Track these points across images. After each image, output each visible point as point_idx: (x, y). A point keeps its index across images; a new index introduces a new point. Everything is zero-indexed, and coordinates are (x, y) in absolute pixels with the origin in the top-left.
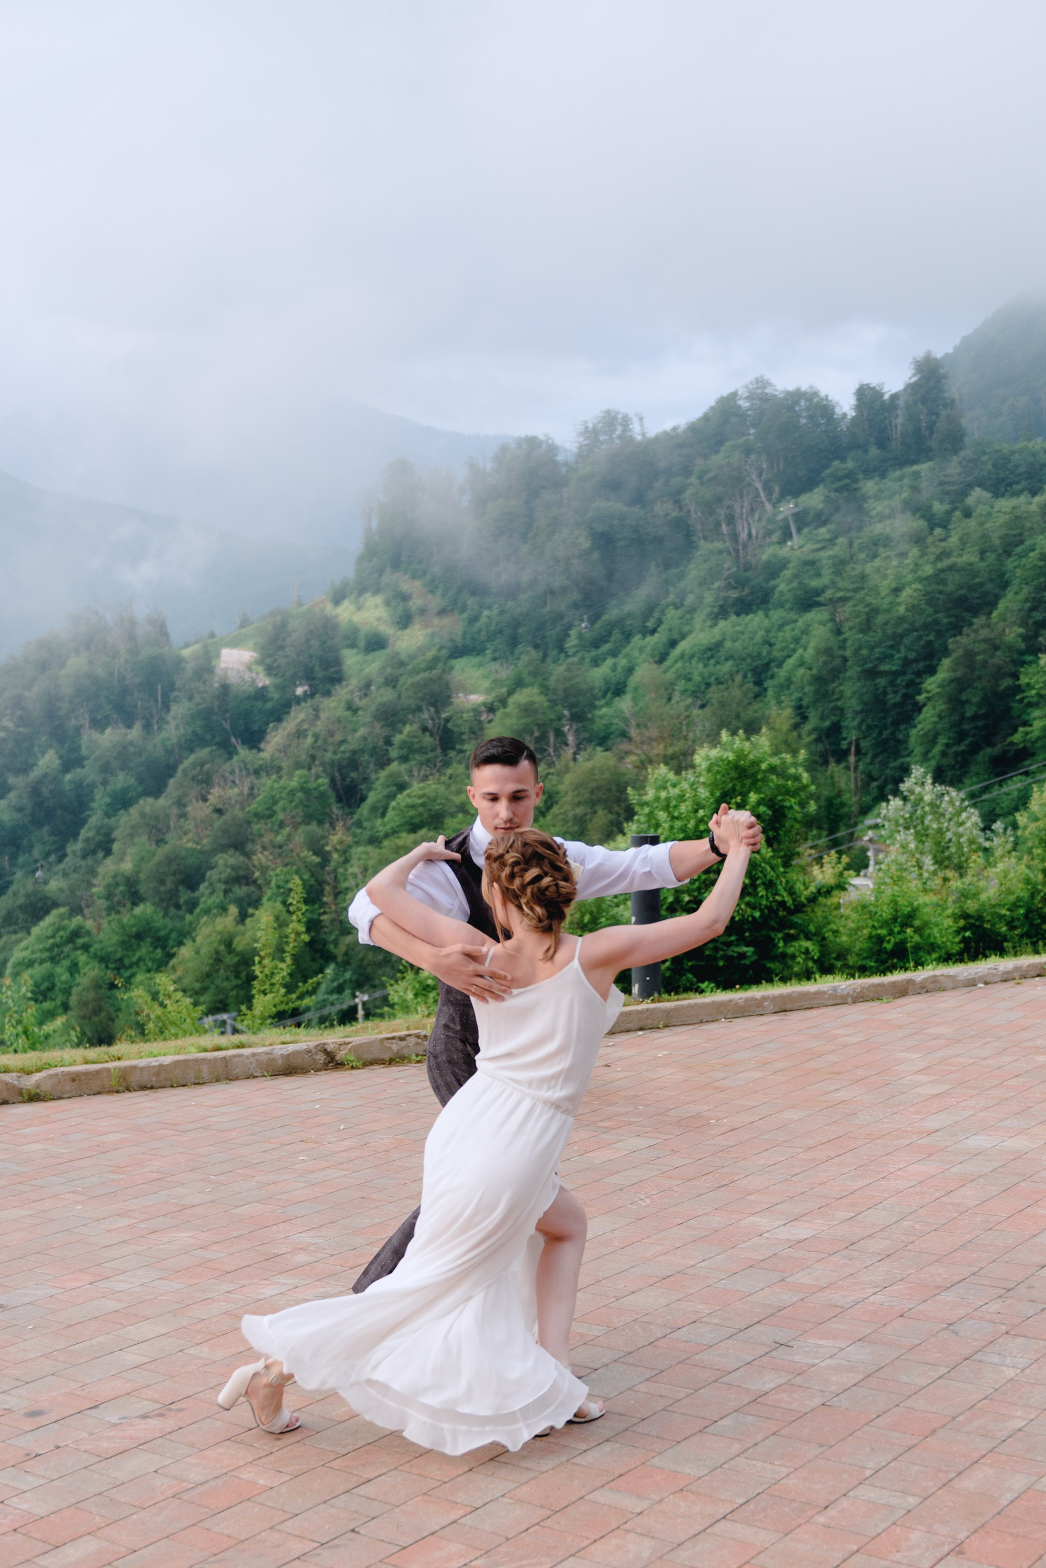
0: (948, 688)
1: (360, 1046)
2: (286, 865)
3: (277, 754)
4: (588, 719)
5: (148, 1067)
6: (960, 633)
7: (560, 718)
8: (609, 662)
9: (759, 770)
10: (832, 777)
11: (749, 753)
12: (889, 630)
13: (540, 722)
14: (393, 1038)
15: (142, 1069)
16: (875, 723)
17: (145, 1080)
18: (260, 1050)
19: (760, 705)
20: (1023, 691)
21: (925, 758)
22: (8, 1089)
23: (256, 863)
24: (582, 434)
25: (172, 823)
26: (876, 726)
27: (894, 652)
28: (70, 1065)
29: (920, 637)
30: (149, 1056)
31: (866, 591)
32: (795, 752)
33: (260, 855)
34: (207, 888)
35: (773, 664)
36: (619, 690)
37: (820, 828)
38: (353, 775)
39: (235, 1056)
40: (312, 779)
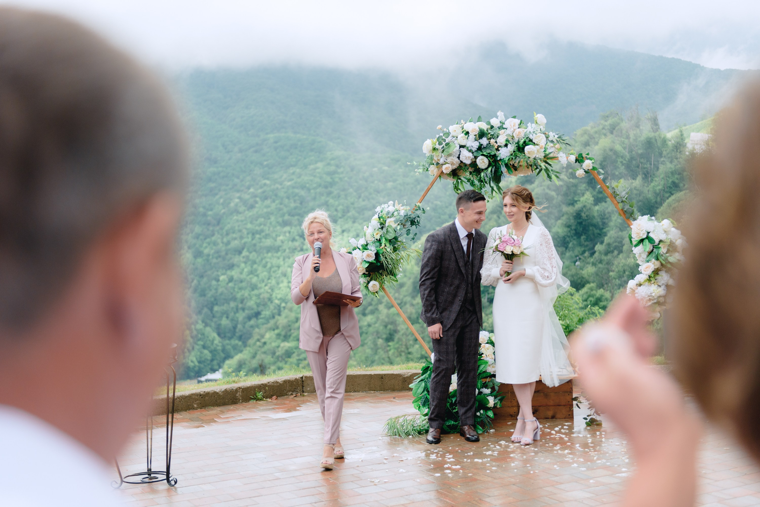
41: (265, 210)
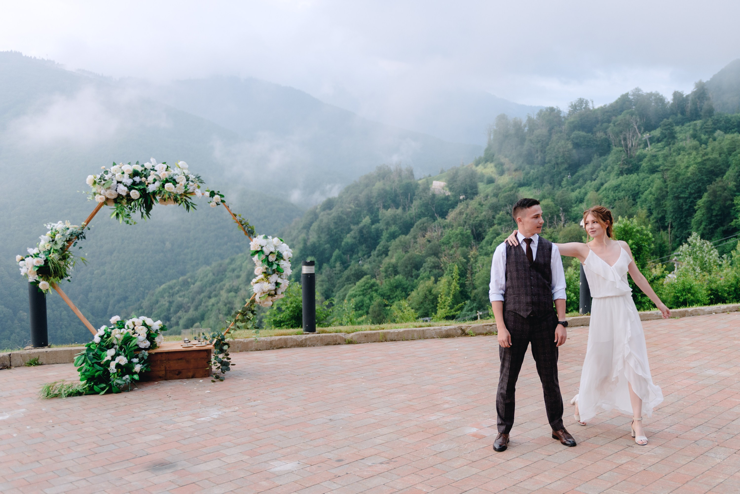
0: (706, 204)
1: (475, 327)
2: (453, 262)
3: (452, 220)
4: (569, 211)
5: (394, 333)
6: (711, 184)
7: (559, 211)
8: (578, 190)
9: (633, 232)
10: (661, 236)
11: (629, 225)
12: (684, 182)
13: (551, 212)
14: (487, 325)
15: (392, 333)
16: (679, 216)
17: (393, 337)
18: (437, 328)
19: (635, 208)
20: (735, 206)
21: (697, 230)
22: (341, 339)
23: (442, 261)
24: (570, 107)
25: (411, 245)
26: (679, 217)
27: (686, 190)
28: (365, 330)
29: (696, 185)
30: (394, 328)
31: (675, 167)
32: (647, 226)
33: (444, 258)
34: (423, 270)
35: (640, 193)
36: (581, 201)
37: (656, 255)
38: (480, 229)
39: (427, 330)
40: (465, 230)
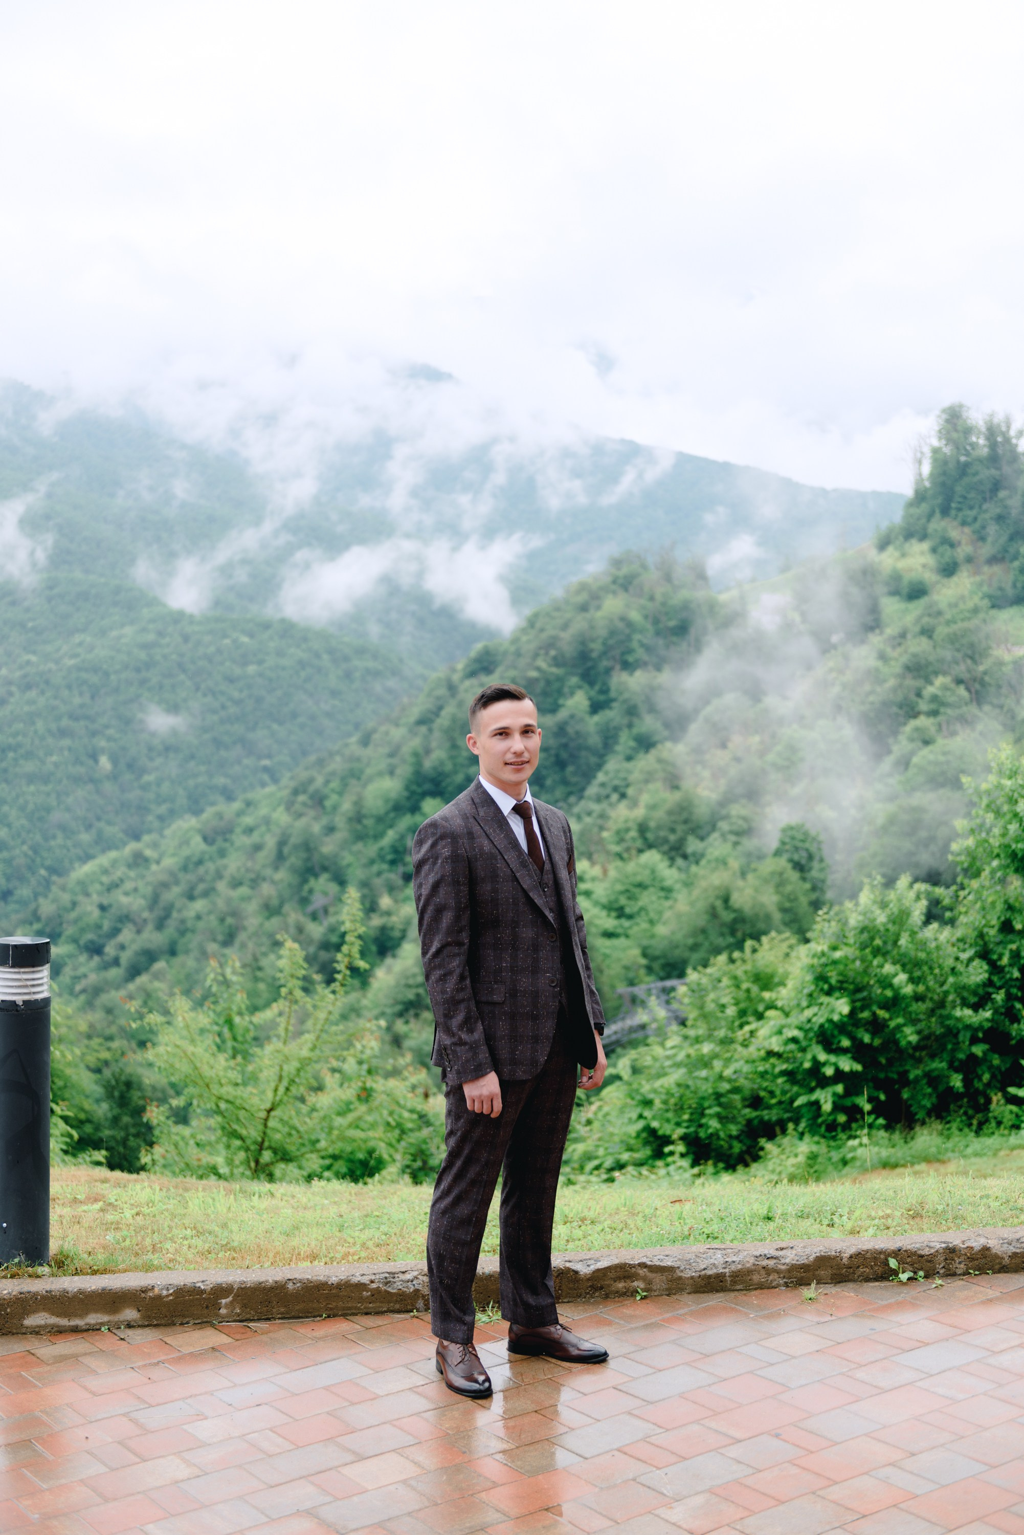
41: (26, 708)
